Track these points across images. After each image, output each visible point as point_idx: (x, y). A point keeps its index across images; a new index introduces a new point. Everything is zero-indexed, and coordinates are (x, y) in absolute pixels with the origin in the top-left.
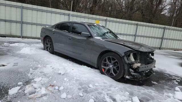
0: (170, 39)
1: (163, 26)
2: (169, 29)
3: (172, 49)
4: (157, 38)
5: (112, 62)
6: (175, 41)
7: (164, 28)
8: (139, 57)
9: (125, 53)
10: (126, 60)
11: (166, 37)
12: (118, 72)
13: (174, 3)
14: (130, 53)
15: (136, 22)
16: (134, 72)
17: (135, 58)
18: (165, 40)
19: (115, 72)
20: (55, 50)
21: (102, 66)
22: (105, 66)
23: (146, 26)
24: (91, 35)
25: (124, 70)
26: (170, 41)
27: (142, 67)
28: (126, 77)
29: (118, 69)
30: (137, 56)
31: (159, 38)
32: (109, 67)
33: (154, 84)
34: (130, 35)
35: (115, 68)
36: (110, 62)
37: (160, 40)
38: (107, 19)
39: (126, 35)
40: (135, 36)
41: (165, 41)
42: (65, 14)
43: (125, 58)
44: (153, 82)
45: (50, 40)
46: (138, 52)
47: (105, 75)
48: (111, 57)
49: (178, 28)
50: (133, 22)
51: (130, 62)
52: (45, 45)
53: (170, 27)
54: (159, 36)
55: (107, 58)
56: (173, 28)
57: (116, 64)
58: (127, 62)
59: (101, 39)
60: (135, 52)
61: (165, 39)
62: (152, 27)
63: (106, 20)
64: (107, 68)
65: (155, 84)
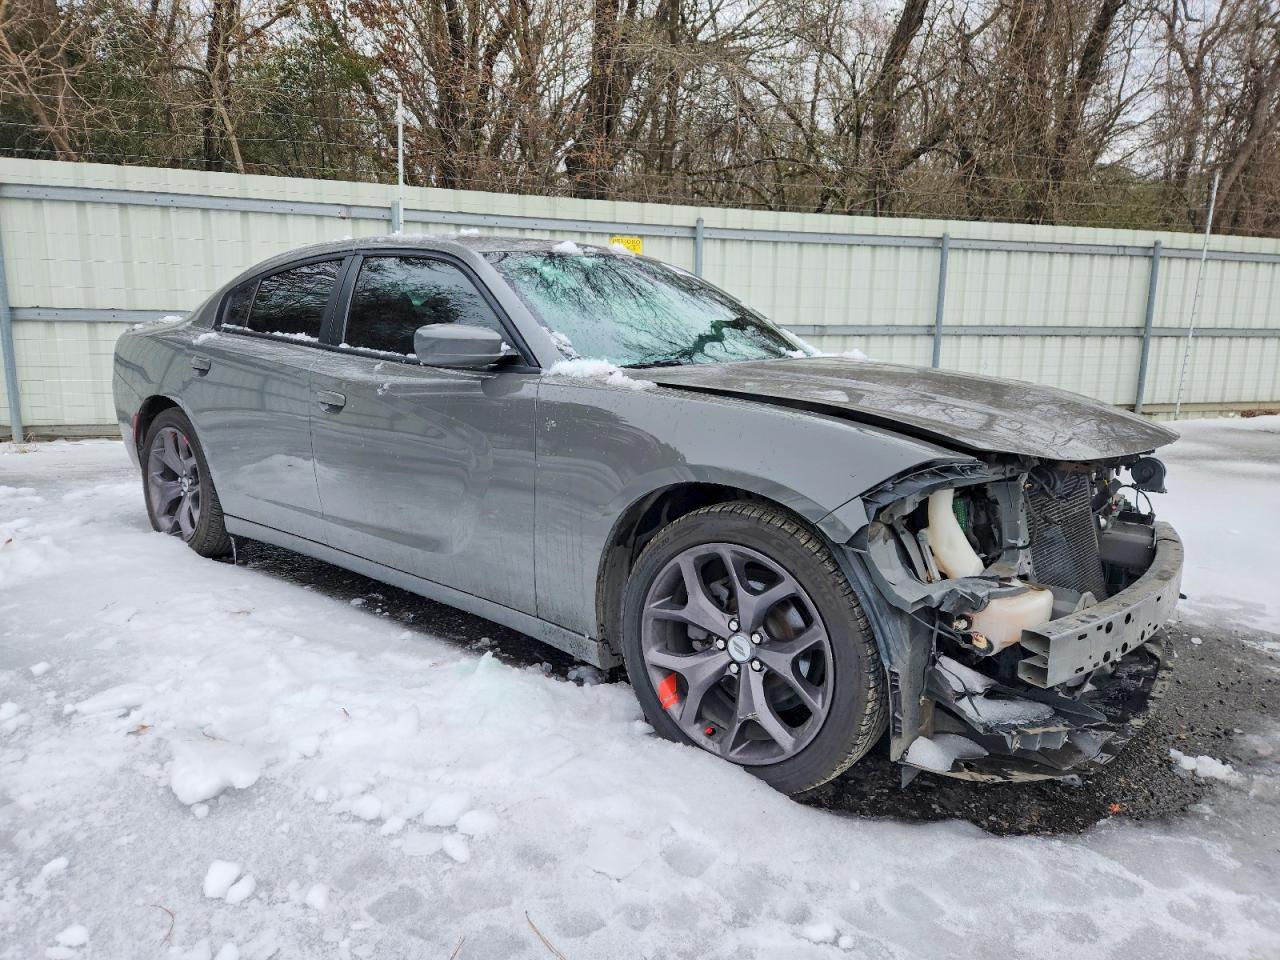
0: (1200, 333)
1: (1144, 237)
2: (1189, 255)
3: (1222, 408)
4: (1105, 333)
5: (750, 603)
6: (1222, 343)
7: (1151, 254)
8: (1022, 523)
9: (869, 497)
10: (891, 571)
11: (1171, 321)
12: (818, 705)
13: (1190, 71)
14: (933, 489)
15: (934, 227)
16: (991, 694)
17: (986, 540)
18: (1168, 343)
19: (793, 715)
20: (232, 526)
21: (654, 655)
22: (686, 648)
23: (1009, 249)
24: (515, 344)
25: (885, 682)
26: (1204, 344)
27: (1070, 626)
28: (911, 759)
29: (816, 679)
30: (1003, 508)
31: (1118, 333)
32: (723, 659)
33: (1201, 788)
34: (891, 332)
35: (781, 663)
36: (729, 607)
37: (1132, 345)
38: (699, 221)
39: (865, 333)
40: (933, 332)
41: (1162, 352)
42: (355, 212)
43: (883, 554)
44: (1187, 763)
45: (183, 440)
46: (1008, 471)
47: (690, 742)
48: (726, 552)
49: (1251, 244)
50: (911, 226)
51: (936, 596)
52: (154, 490)
53: (1197, 240)
54: (1115, 321)
55: (686, 563)
56: (1219, 241)
57: (794, 617)
58: (909, 592)
59: (619, 378)
60: (987, 474)
61: (1165, 333)
62: (1056, 248)
63: (694, 233)
64: (701, 669)
65: (1211, 782)
